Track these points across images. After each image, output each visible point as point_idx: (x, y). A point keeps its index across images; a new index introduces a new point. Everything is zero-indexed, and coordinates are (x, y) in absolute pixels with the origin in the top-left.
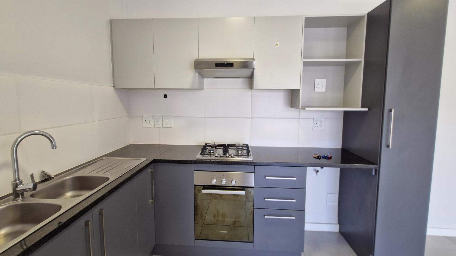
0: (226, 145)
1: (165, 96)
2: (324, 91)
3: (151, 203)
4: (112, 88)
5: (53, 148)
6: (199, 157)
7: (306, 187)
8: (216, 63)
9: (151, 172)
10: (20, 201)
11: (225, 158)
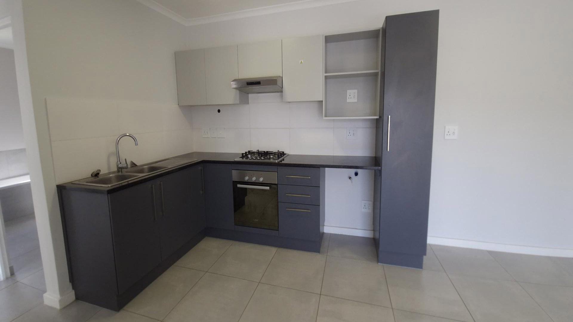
0: (266, 152)
1: (219, 111)
2: (356, 101)
3: (201, 193)
4: (177, 106)
5: (136, 145)
6: (241, 160)
7: (320, 185)
8: (247, 83)
9: (201, 169)
10: (120, 174)
11: (260, 161)
